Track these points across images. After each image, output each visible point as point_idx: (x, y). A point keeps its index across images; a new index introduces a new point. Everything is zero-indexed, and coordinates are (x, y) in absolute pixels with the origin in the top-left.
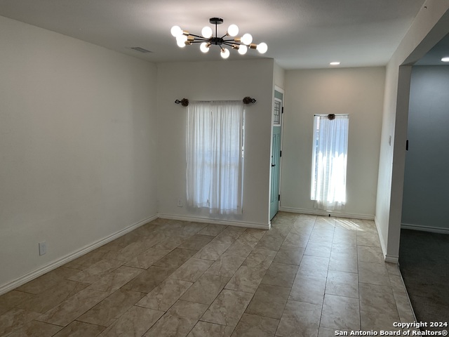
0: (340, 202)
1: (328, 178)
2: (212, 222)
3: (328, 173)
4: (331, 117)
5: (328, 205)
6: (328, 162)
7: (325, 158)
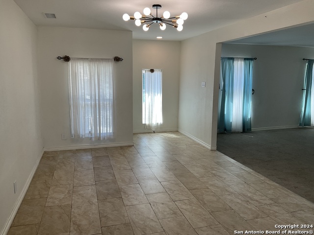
0: (159, 123)
1: (152, 109)
2: (93, 147)
3: (152, 106)
4: (152, 71)
5: (153, 126)
6: (152, 99)
7: (150, 97)
